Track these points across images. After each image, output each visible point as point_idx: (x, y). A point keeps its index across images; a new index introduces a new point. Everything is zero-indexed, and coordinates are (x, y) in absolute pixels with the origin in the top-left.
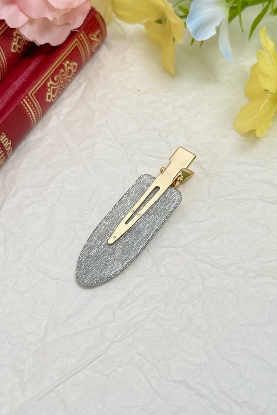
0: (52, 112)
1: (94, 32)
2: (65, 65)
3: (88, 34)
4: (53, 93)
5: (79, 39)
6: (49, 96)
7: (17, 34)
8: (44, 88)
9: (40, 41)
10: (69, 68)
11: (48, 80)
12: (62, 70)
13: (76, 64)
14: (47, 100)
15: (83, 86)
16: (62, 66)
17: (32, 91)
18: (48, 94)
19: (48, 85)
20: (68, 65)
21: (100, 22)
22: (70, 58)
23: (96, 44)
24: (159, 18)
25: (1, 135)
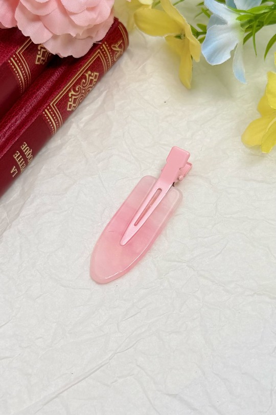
1: (116, 42)
2: (87, 75)
4: (74, 103)
5: (101, 50)
6: (70, 105)
7: (42, 48)
8: (66, 98)
9: (64, 54)
10: (91, 78)
11: (70, 91)
13: (98, 74)
14: (68, 109)
16: (84, 77)
17: (54, 101)
19: (70, 95)
21: (123, 32)
22: (92, 68)
23: (118, 54)
24: (178, 33)
25: (22, 144)
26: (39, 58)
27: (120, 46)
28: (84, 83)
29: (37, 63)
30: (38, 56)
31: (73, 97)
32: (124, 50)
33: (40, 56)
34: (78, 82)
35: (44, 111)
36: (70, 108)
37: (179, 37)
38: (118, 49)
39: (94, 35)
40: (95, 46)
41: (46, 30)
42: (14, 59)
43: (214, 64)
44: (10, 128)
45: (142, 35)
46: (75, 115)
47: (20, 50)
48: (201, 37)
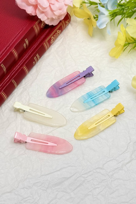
0: (52, 47)
1: (67, 20)
2: (57, 31)
3: (65, 21)
4: (53, 41)
5: (62, 23)
6: (52, 41)
7: (43, 22)
8: (50, 39)
9: (50, 24)
10: (58, 32)
11: (52, 36)
12: (56, 33)
13: (61, 31)
14: (51, 43)
15: (63, 38)
16: (56, 32)
17: (47, 40)
18: (51, 41)
19: (52, 38)
20: (58, 31)
21: (69, 17)
22: (59, 29)
23: (67, 24)
24: (88, 18)
25: (37, 54)
26: (42, 26)
27: (68, 22)
28: (56, 34)
29: (42, 27)
30: (42, 25)
31: (53, 39)
32: (69, 23)
33: (43, 25)
34: (54, 34)
35: (44, 43)
36: (52, 42)
37: (89, 19)
38: (67, 23)
39: (60, 18)
40: (60, 21)
41: (45, 16)
42: (35, 26)
43: (100, 28)
44: (33, 49)
45: (75, 18)
46: (53, 45)
47: (37, 23)
48: (96, 19)
